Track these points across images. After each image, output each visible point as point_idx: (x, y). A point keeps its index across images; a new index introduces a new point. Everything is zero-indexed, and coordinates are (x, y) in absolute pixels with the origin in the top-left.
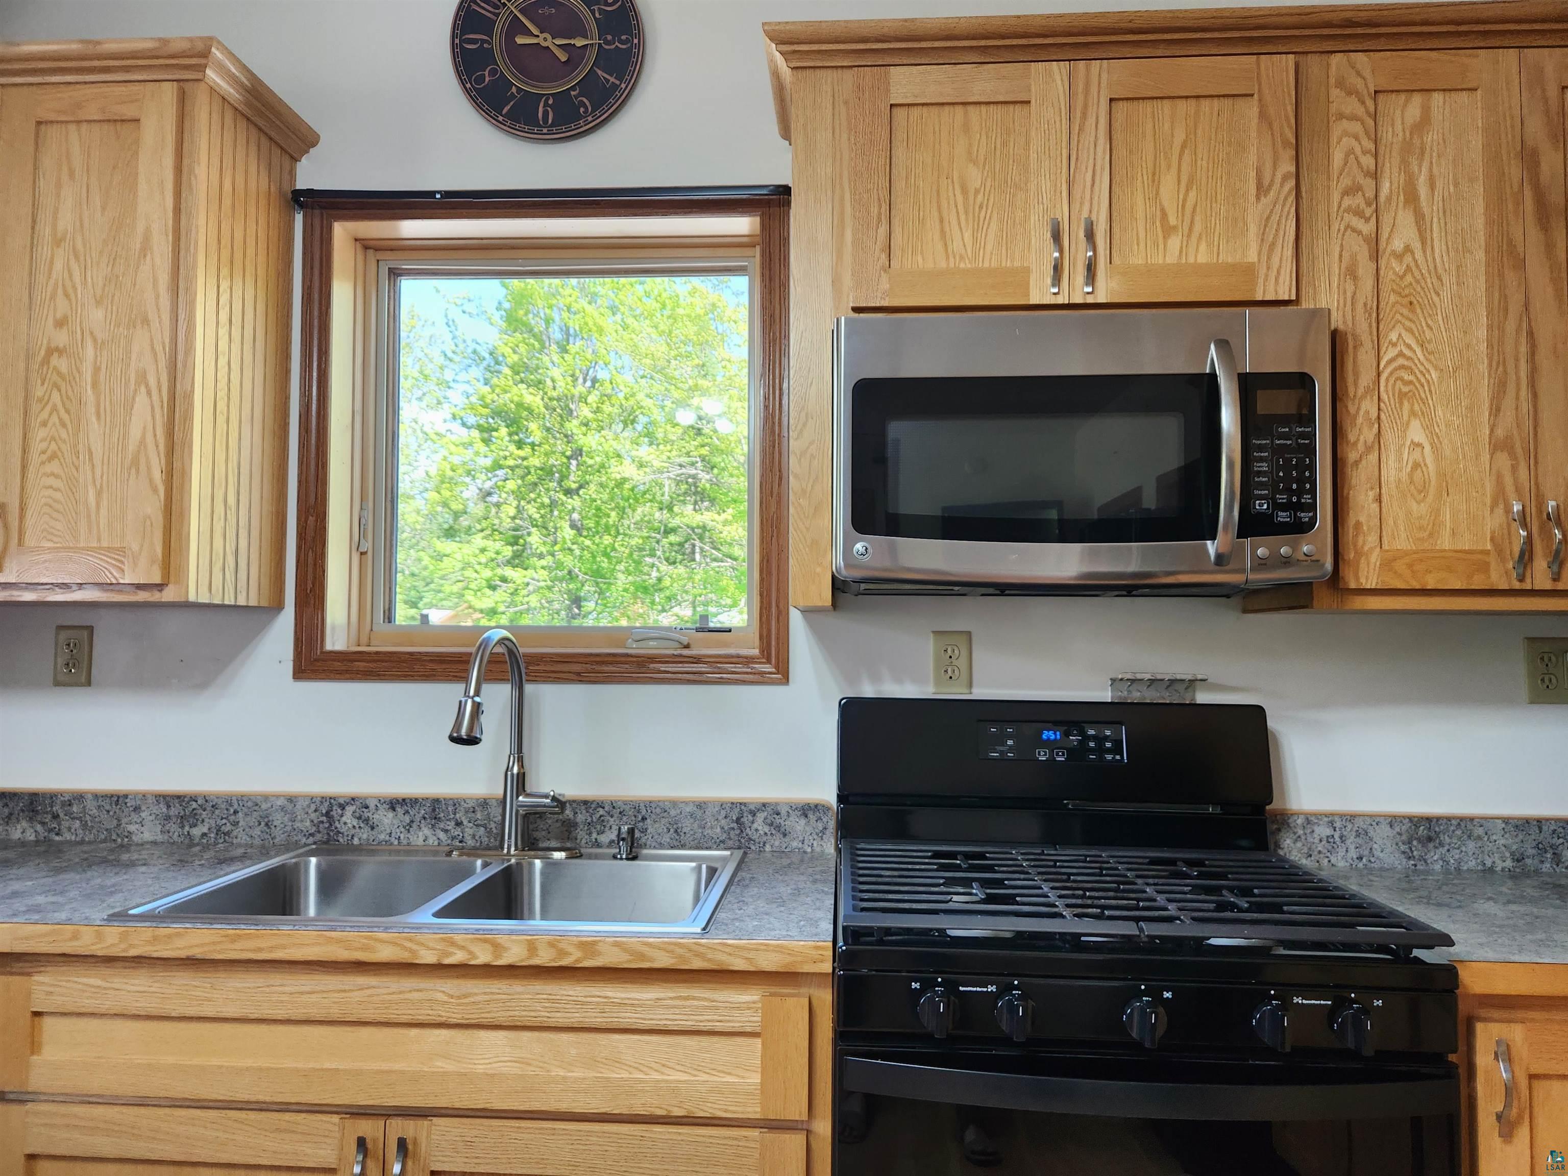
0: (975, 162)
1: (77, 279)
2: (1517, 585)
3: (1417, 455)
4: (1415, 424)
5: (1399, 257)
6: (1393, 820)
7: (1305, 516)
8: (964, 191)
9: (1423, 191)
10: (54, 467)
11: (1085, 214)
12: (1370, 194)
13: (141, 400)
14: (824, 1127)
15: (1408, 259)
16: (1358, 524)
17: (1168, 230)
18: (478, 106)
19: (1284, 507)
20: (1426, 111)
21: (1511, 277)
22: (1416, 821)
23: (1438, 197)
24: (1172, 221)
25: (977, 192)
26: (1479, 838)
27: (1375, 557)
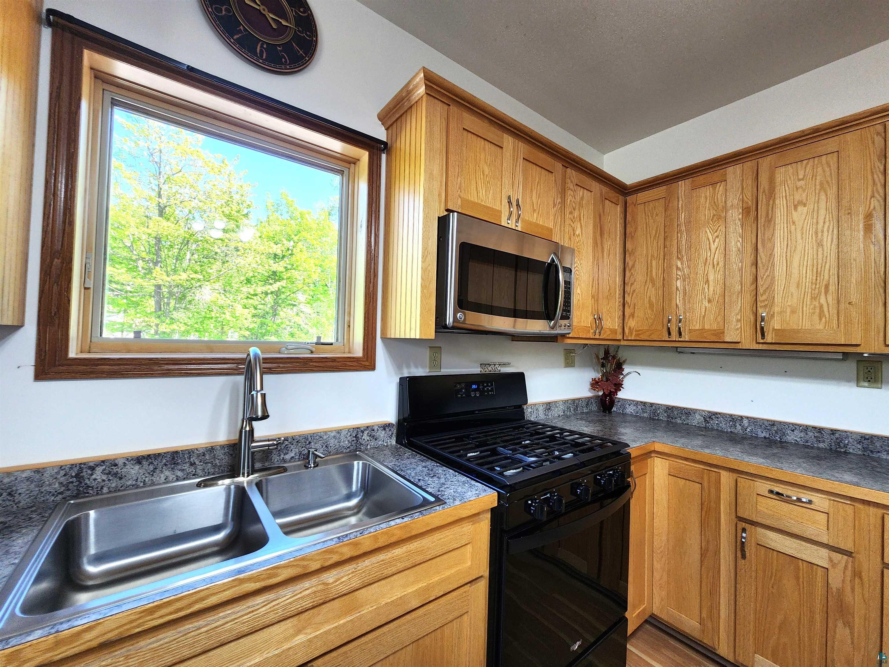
2: (594, 337)
3: (579, 297)
4: (579, 288)
8: (484, 176)
9: (582, 218)
11: (516, 198)
14: (487, 573)
15: (579, 238)
18: (217, 25)
24: (535, 208)
25: (487, 176)
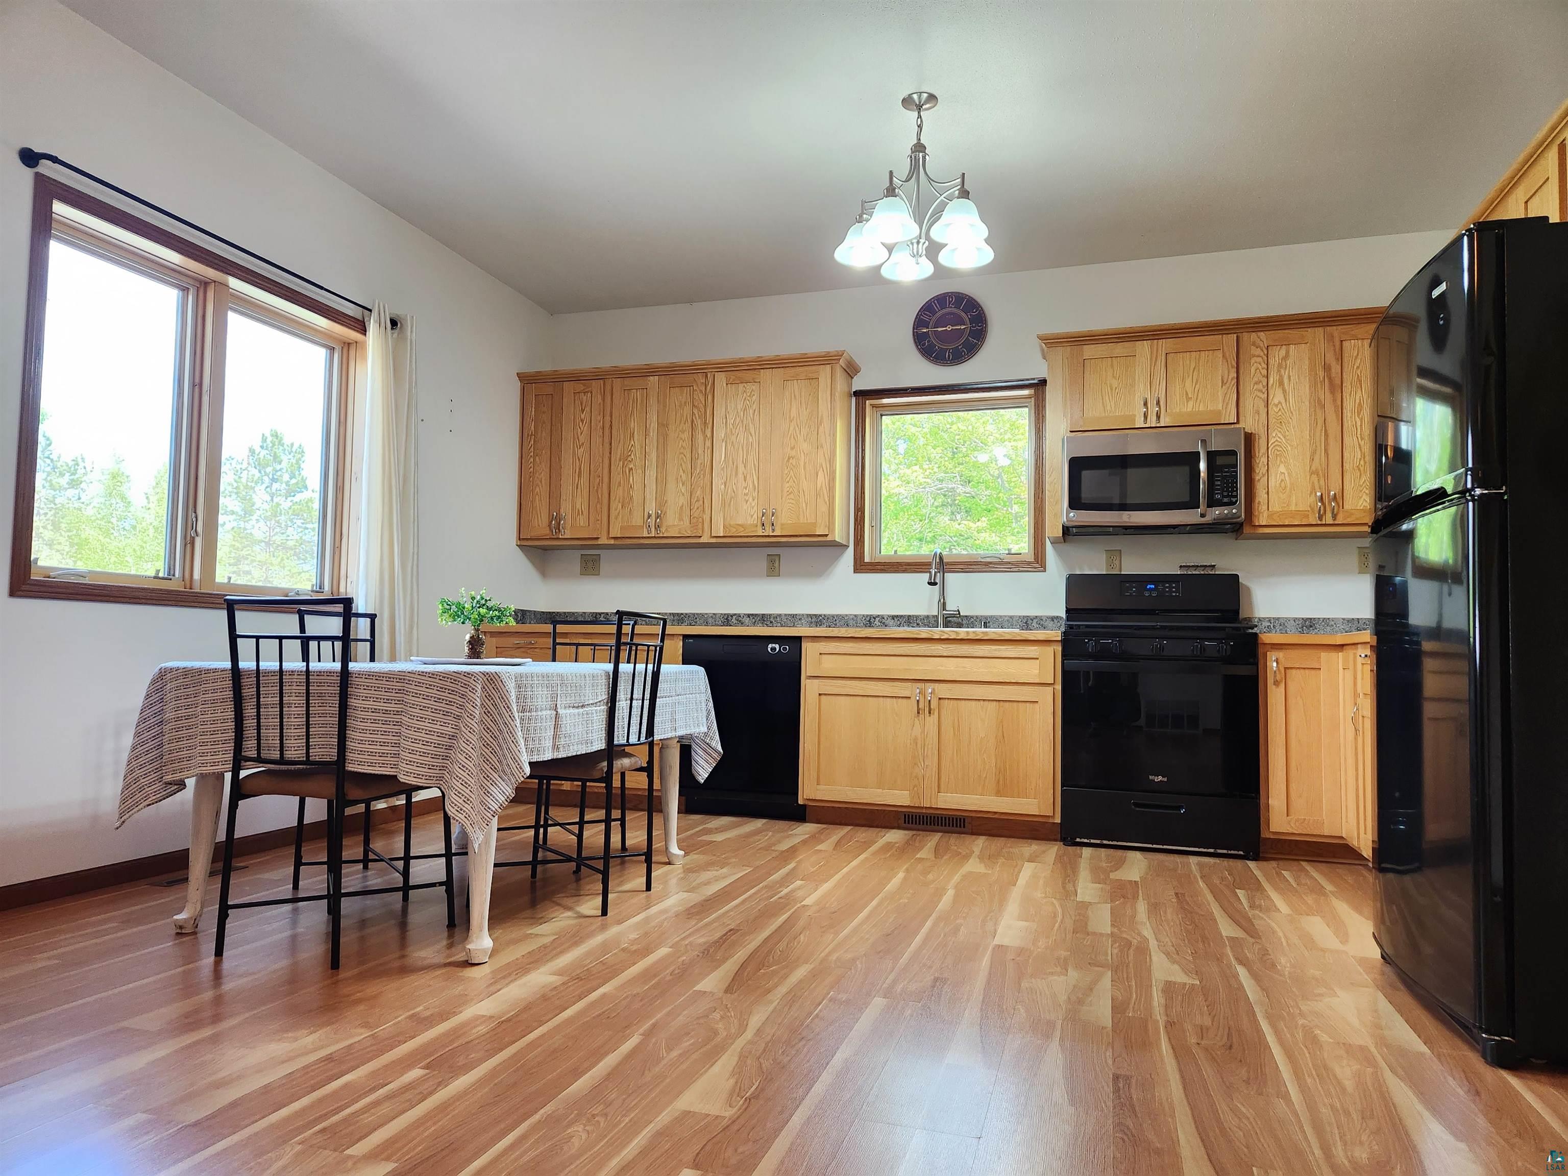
0: (1116, 379)
1: (798, 432)
2: (1319, 522)
3: (1282, 476)
4: (1282, 466)
5: (1276, 406)
6: (1295, 620)
7: (1234, 500)
8: (1111, 389)
9: (1286, 381)
10: (792, 496)
11: (1156, 395)
12: (1265, 384)
13: (820, 474)
14: (1059, 687)
15: (1280, 406)
16: (1259, 503)
17: (1188, 399)
18: (923, 355)
19: (1226, 497)
20: (1287, 352)
21: (1319, 413)
22: (1305, 620)
23: (1292, 385)
24: (1190, 396)
25: (1116, 388)
26: (1332, 626)
27: (1265, 514)
